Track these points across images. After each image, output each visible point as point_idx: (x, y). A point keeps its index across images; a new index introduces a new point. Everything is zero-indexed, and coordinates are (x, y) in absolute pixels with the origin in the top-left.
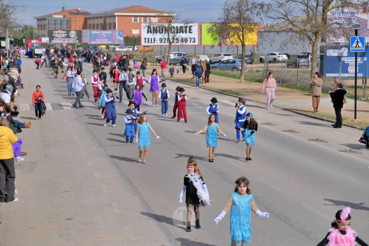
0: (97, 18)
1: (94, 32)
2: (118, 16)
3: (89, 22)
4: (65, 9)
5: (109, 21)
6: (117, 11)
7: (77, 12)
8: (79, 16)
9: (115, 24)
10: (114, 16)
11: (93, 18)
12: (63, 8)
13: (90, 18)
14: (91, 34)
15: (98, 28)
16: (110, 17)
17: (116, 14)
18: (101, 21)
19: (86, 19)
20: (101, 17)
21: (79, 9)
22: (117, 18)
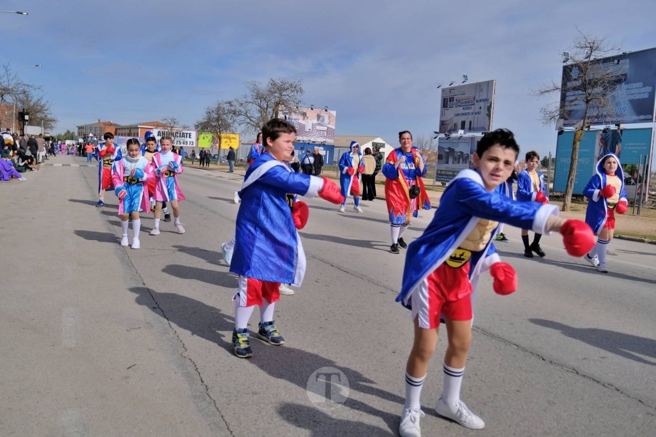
0: (125, 129)
1: (120, 137)
2: (141, 128)
3: (119, 131)
4: (101, 121)
5: (133, 131)
6: (140, 125)
7: (110, 124)
8: (111, 127)
9: (138, 134)
10: (138, 128)
11: (122, 129)
12: (99, 120)
13: (119, 129)
14: (118, 138)
15: (125, 135)
16: (134, 128)
17: (139, 126)
18: (127, 131)
19: (116, 129)
20: (128, 128)
21: (112, 122)
22: (139, 129)
